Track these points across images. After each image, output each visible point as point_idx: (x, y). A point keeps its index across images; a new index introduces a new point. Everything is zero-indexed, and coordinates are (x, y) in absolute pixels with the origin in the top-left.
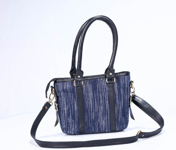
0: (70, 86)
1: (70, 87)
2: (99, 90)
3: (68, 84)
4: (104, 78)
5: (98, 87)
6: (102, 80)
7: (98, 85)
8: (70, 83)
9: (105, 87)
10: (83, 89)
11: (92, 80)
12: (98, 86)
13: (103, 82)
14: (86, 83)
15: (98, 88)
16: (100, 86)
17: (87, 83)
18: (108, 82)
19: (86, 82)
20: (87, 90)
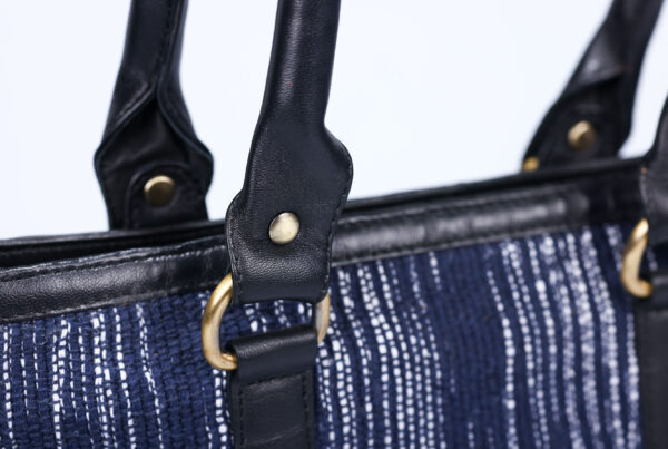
0: (134, 365)
1: (138, 385)
2: (522, 395)
3: (110, 345)
4: (578, 234)
5: (520, 357)
6: (561, 259)
7: (516, 327)
8: (130, 319)
9: (600, 352)
10: (325, 396)
11: (422, 261)
12: (519, 344)
13: (567, 282)
14: (362, 312)
15: (520, 376)
16: (544, 337)
17: (372, 303)
18: (639, 288)
19: (357, 295)
20: (377, 410)
